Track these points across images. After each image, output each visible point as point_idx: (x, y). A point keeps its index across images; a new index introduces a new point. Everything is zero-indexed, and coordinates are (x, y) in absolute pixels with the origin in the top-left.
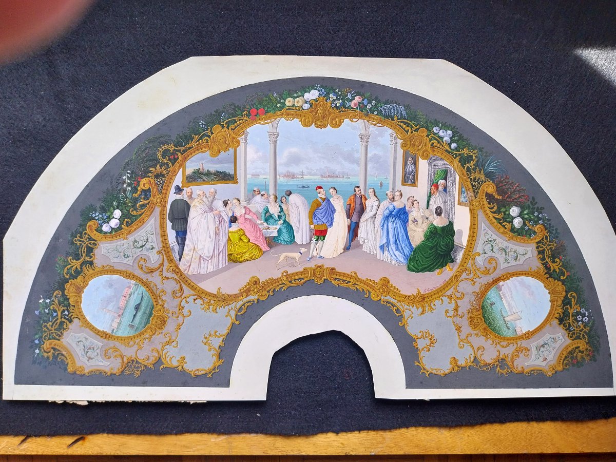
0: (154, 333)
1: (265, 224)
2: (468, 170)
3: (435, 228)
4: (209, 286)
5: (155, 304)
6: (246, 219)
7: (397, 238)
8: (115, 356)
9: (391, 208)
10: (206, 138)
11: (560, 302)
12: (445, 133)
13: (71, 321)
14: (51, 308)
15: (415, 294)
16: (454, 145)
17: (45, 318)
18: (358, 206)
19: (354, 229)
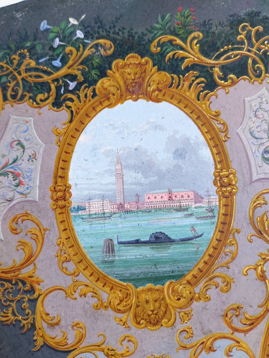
0: (119, 311)
5: (189, 277)
8: (22, 244)
13: (57, 104)
14: (68, 49)
17: (39, 48)
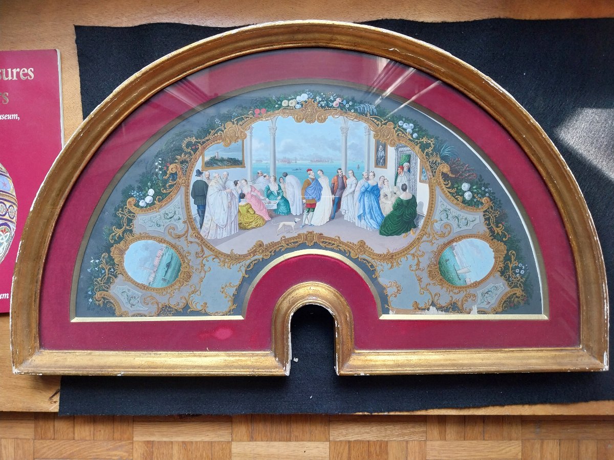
0: (182, 285)
1: (267, 199)
2: (427, 154)
3: (402, 201)
4: (224, 248)
5: (182, 262)
6: (252, 196)
7: (371, 208)
8: (152, 304)
9: (366, 185)
10: (220, 132)
11: (502, 259)
12: (408, 126)
13: (116, 277)
14: (100, 266)
15: (385, 253)
16: (415, 135)
17: (96, 275)
18: (340, 184)
19: (337, 203)
